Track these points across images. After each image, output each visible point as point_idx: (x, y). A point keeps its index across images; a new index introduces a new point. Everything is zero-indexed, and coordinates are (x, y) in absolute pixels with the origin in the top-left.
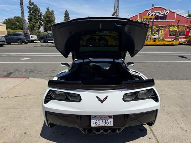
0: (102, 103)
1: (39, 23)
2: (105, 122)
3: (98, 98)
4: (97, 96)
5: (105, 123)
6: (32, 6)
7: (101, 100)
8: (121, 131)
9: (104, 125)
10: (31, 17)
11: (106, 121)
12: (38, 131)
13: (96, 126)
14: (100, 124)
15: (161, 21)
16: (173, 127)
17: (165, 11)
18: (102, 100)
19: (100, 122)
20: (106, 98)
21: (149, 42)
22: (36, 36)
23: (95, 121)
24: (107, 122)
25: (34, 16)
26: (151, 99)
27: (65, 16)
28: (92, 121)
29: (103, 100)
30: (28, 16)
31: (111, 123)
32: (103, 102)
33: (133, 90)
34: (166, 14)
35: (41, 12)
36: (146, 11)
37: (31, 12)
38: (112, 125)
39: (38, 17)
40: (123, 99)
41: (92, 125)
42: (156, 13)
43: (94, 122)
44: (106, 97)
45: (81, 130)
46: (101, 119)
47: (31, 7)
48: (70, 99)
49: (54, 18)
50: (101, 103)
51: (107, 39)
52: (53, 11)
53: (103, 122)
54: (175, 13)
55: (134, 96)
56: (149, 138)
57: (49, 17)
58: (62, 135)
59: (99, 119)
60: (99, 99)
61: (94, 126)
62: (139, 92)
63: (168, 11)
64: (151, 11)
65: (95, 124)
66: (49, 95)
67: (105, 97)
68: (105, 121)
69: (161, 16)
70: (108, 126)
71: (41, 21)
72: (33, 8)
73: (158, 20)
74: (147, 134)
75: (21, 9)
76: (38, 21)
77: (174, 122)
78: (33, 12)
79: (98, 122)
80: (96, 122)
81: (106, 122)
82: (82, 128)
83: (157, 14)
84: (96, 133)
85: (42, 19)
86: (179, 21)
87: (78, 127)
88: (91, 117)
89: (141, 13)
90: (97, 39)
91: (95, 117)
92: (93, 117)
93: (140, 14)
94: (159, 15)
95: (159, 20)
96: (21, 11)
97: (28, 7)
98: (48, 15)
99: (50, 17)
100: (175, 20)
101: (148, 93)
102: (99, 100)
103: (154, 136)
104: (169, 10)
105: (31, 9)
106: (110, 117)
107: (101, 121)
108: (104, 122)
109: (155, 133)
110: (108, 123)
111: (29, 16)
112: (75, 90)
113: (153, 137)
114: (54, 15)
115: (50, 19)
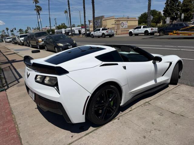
1: (175, 14)
10: (167, 9)
20: (29, 74)
22: (157, 28)
26: (54, 88)
30: (164, 8)
35: (180, 1)
37: (168, 3)
39: (175, 8)
56: (72, 136)
75: (149, 2)
76: (174, 12)
78: (170, 2)
85: (179, 8)
98: (186, 4)
99: (188, 5)
111: (165, 7)
115: (188, 7)
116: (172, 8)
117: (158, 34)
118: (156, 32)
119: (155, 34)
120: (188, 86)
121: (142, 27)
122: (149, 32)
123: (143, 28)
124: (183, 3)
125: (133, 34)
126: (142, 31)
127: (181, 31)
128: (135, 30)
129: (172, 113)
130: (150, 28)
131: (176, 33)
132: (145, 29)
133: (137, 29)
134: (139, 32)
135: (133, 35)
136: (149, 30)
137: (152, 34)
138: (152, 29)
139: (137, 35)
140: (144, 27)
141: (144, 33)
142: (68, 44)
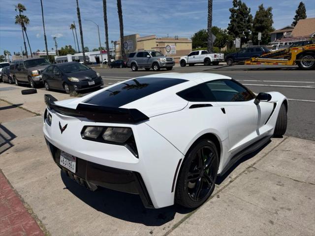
1: (245, 33)
3: (60, 124)
4: (59, 122)
6: (236, 7)
7: (61, 128)
10: (233, 26)
20: (66, 126)
25: (238, 23)
27: (296, 14)
28: (61, 157)
29: (63, 128)
30: (229, 25)
35: (251, 15)
37: (234, 17)
38: (74, 171)
39: (244, 24)
41: (61, 163)
43: (62, 160)
47: (235, 8)
49: (272, 21)
52: (270, 9)
57: (261, 22)
59: (66, 157)
60: (61, 126)
68: (70, 162)
70: (71, 170)
71: (249, 29)
72: (239, 9)
75: (209, 15)
76: (244, 30)
78: (237, 16)
85: (250, 25)
88: (61, 153)
96: (209, 17)
97: (230, 10)
98: (260, 19)
99: (263, 21)
105: (235, 12)
107: (67, 161)
110: (71, 166)
111: (230, 23)
114: (271, 17)
115: (263, 24)
116: (240, 25)
117: (225, 63)
118: (221, 61)
119: (220, 64)
120: (300, 139)
121: (200, 52)
122: (211, 61)
123: (202, 54)
124: (256, 18)
125: (187, 64)
126: (201, 59)
127: (263, 57)
128: (189, 57)
129: (295, 180)
130: (213, 55)
131: (255, 62)
132: (206, 56)
133: (192, 56)
134: (196, 60)
135: (187, 65)
136: (211, 57)
137: (216, 63)
138: (215, 55)
139: (192, 64)
140: (203, 53)
141: (203, 61)
142: (87, 78)
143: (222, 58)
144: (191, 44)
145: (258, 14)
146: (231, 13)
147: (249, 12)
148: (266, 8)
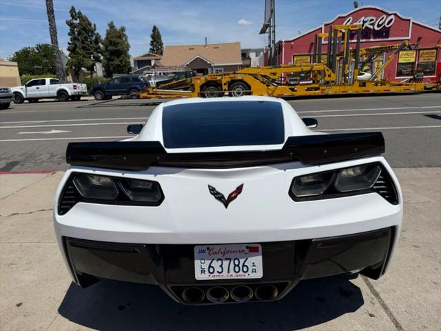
0: (226, 206)
1: (94, 57)
2: (238, 265)
3: (213, 190)
4: (209, 186)
5: (237, 269)
6: (76, 20)
7: (223, 197)
8: (287, 292)
9: (234, 274)
10: (76, 46)
11: (242, 261)
12: (54, 298)
13: (211, 278)
14: (223, 271)
15: (377, 40)
16: (436, 283)
17: (385, 16)
18: (226, 197)
19: (221, 266)
20: (239, 190)
21: (349, 87)
22: (84, 85)
23: (208, 262)
24: (244, 265)
25: (83, 42)
26: (375, 194)
27: (151, 39)
28: (197, 263)
29: (230, 195)
30: (69, 44)
31: (255, 268)
32: (231, 204)
33: (319, 164)
34: (388, 24)
35: (98, 34)
36: (340, 17)
37: (74, 34)
38: (259, 274)
39: (91, 45)
40: (291, 194)
41: (199, 276)
42: (364, 22)
43: (206, 267)
44: (237, 188)
45: (166, 291)
46: (226, 256)
47: (74, 21)
48: (131, 198)
49: (128, 44)
50: (222, 205)
51: (249, 84)
52: (123, 29)
53: (232, 266)
54: (409, 20)
55: (323, 185)
56: (371, 315)
57: (115, 44)
58: (121, 308)
59: (220, 256)
60: (218, 193)
61: (206, 277)
62: (339, 171)
63: (392, 17)
64: (351, 18)
65: (207, 272)
66: (71, 190)
67: (235, 189)
68: (237, 262)
69: (376, 28)
70: (247, 277)
71: (99, 52)
72: (80, 24)
73: (370, 38)
74: (362, 302)
75: (50, 25)
76: (92, 53)
77: (436, 269)
78: (79, 33)
79: (216, 264)
80: (210, 267)
81: (241, 266)
82: (169, 286)
83: (366, 25)
84: (213, 300)
85: (99, 48)
86: (419, 39)
87: (157, 284)
88: (196, 250)
89: (327, 23)
90: (225, 84)
91: (207, 251)
92: (201, 252)
93: (325, 25)
94: (371, 27)
95: (372, 40)
96: (50, 28)
97: (67, 23)
98: (113, 40)
99: (118, 44)
100: (409, 38)
101: (365, 177)
102: (216, 198)
103: (386, 308)
104: (395, 15)
105: (75, 27)
106: (252, 248)
107: (226, 263)
108: (235, 265)
109: (386, 302)
110: (245, 269)
111: (70, 42)
112: (145, 170)
113: (382, 311)
114: (126, 39)
115: (118, 48)
116: (85, 45)
117: (93, 98)
121: (48, 80)
122: (70, 94)
123: (51, 84)
124: (107, 38)
125: (26, 99)
126: (50, 92)
128: (28, 88)
130: (71, 85)
131: (153, 94)
132: (58, 87)
133: (34, 87)
134: (41, 92)
135: (26, 101)
136: (69, 88)
137: (76, 98)
138: (75, 86)
139: (34, 100)
140: (52, 82)
141: (56, 95)
143: (85, 90)
144: (17, 68)
145: (108, 34)
146: (69, 28)
147: (95, 29)
148: (118, 27)
